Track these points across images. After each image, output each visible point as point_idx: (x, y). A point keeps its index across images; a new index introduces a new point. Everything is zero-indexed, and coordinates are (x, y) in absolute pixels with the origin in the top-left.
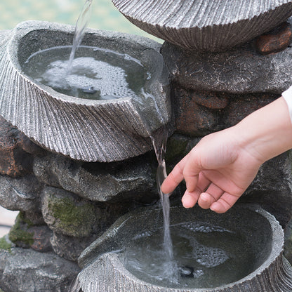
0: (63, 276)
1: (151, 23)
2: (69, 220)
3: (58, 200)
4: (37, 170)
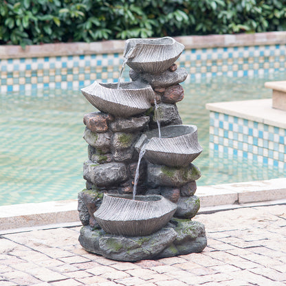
0: (120, 168)
2: (125, 141)
3: (121, 135)
4: (113, 126)
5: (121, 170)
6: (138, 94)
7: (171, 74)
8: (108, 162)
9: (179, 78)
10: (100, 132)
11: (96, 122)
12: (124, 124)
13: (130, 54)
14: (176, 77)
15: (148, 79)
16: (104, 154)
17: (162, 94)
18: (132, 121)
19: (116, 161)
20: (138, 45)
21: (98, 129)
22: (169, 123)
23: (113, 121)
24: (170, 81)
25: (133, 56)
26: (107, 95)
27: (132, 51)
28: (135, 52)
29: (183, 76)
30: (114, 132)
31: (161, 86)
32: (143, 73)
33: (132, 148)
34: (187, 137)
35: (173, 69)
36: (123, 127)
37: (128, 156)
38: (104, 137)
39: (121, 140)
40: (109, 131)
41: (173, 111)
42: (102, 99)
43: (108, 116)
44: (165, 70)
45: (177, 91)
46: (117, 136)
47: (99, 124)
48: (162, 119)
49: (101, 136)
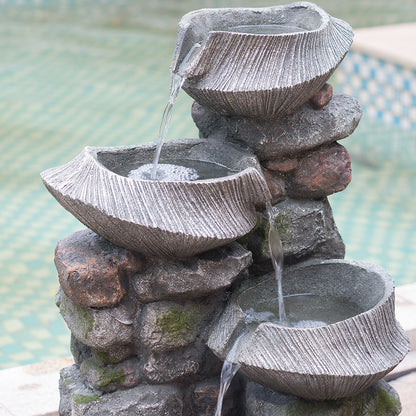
0: (163, 401)
1: (267, 88)
2: (179, 328)
3: (165, 311)
4: (141, 287)
5: (168, 406)
6: (218, 194)
7: (315, 118)
8: (126, 388)
9: (340, 128)
10: (99, 308)
11: (86, 281)
12: (175, 280)
13: (190, 66)
14: (329, 124)
15: (246, 136)
16: (115, 364)
17: (289, 176)
18: (200, 272)
19: (153, 383)
20: (215, 36)
21: (95, 299)
22: (308, 255)
23: (141, 272)
24: (314, 137)
25: (201, 69)
26: (118, 201)
27: (197, 58)
28: (208, 59)
29: (349, 119)
30: (144, 303)
31: (287, 155)
32: (231, 116)
33: (198, 343)
34: (365, 321)
35: (322, 101)
36: (171, 288)
37: (189, 366)
38: (113, 320)
39: (165, 325)
40: (130, 301)
41: (320, 223)
42: (104, 213)
43: (124, 260)
44: (300, 108)
45: (332, 164)
46: (152, 315)
47: (97, 284)
48: (288, 249)
49: (104, 318)
